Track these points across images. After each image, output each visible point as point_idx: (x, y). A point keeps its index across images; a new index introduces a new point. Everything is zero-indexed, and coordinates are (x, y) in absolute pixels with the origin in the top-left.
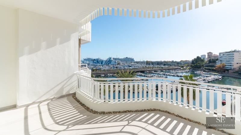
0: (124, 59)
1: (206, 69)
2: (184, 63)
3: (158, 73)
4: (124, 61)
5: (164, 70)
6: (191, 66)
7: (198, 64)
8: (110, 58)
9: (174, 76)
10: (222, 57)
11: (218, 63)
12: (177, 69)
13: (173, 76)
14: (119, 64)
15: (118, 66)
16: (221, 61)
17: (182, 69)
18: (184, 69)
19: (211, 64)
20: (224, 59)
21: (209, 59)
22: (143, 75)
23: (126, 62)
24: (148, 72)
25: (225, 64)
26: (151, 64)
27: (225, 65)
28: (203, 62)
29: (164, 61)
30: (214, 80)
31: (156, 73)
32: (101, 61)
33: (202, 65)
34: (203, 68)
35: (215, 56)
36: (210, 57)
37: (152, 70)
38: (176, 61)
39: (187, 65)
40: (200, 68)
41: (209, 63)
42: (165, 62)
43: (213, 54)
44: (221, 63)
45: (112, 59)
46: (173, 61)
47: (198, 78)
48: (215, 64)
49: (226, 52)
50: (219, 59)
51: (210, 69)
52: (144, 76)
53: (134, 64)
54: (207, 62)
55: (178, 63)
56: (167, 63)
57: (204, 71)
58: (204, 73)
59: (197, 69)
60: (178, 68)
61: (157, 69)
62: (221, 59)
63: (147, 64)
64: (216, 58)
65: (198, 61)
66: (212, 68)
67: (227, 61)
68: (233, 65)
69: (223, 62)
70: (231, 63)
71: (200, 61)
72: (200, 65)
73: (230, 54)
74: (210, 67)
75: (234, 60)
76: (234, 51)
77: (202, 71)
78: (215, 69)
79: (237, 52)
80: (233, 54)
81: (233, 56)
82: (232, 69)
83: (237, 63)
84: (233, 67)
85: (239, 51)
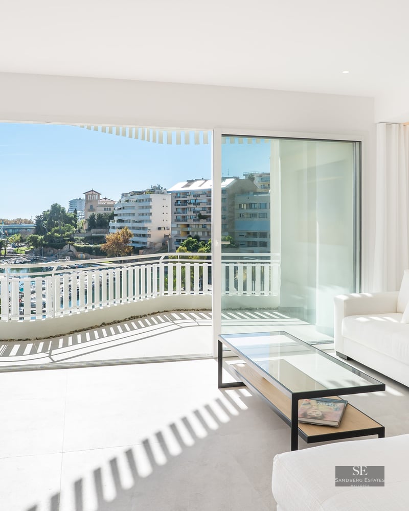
1: (78, 249)
2: (8, 229)
6: (34, 241)
7: (57, 231)
10: (124, 208)
11: (114, 228)
16: (120, 221)
19: (95, 230)
20: (129, 214)
21: (90, 214)
25: (130, 231)
27: (131, 236)
28: (72, 224)
33: (67, 236)
34: (72, 248)
35: (106, 205)
36: (91, 206)
39: (18, 238)
40: (61, 248)
43: (101, 197)
44: (121, 228)
48: (107, 232)
49: (135, 193)
50: (116, 215)
51: (90, 251)
54: (86, 227)
57: (74, 258)
58: (72, 263)
59: (52, 251)
62: (120, 215)
64: (110, 212)
65: (57, 220)
66: (96, 246)
67: (136, 222)
68: (149, 233)
69: (126, 225)
70: (144, 228)
71: (61, 221)
72: (61, 237)
73: (143, 200)
74: (91, 244)
75: (151, 218)
76: (152, 191)
77: (66, 257)
78: (104, 249)
79: (158, 193)
80: (150, 199)
81: (150, 207)
82: (148, 245)
83: (160, 229)
84: (149, 240)
85: (163, 192)
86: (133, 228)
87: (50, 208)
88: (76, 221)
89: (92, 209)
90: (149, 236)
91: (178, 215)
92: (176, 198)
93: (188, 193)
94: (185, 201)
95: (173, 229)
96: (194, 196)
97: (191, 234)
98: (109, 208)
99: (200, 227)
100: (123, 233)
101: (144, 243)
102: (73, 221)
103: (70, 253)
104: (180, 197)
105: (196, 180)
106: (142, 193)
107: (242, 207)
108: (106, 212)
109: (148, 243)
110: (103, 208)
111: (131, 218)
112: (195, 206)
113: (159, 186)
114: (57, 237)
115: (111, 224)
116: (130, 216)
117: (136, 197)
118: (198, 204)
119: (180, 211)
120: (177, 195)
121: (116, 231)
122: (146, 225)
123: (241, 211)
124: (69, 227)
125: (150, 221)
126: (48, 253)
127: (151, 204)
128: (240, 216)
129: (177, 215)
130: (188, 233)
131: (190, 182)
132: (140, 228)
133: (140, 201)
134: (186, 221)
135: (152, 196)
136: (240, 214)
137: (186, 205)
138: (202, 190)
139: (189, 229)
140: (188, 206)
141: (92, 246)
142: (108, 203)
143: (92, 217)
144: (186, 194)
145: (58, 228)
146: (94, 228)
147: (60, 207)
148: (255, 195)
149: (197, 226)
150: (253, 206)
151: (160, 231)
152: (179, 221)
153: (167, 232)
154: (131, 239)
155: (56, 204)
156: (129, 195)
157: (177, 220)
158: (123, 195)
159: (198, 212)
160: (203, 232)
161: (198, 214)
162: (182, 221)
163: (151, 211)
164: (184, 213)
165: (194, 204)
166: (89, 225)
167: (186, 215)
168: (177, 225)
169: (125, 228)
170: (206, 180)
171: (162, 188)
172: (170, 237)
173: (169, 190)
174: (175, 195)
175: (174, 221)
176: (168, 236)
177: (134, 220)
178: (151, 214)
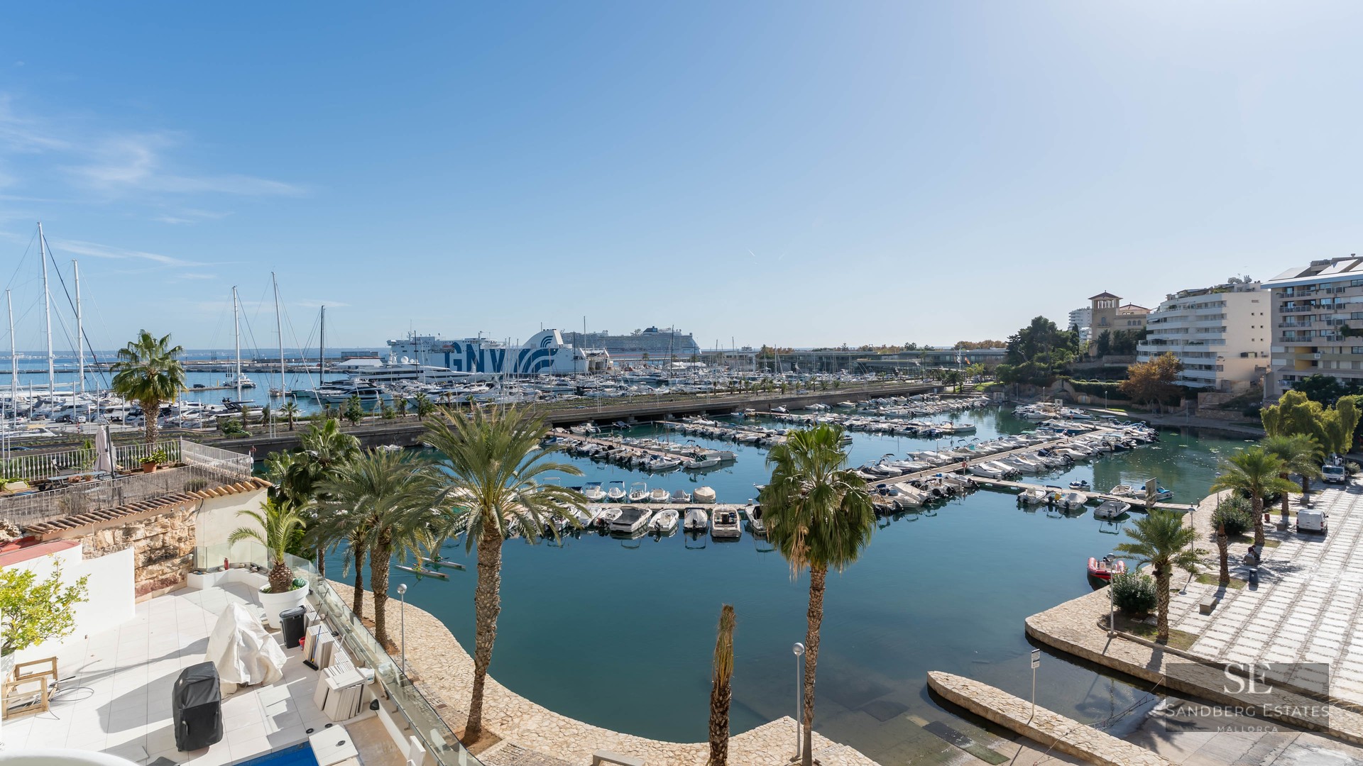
0: (634, 338)
1: (1078, 388)
2: (968, 355)
3: (805, 417)
4: (633, 350)
5: (846, 397)
6: (1005, 373)
7: (1042, 360)
8: (548, 337)
9: (891, 432)
10: (1165, 320)
11: (1146, 354)
12: (923, 391)
13: (884, 432)
14: (597, 369)
15: (591, 378)
16: (1158, 342)
17: (950, 389)
18: (962, 394)
19: (1110, 358)
20: (1178, 330)
21: (1101, 331)
22: (717, 431)
23: (645, 356)
24: (752, 411)
25: (1176, 360)
26: (788, 365)
27: (1180, 367)
28: (1068, 348)
29: (864, 349)
30: (1101, 453)
31: (795, 417)
32: (493, 352)
33: (1060, 366)
34: (1067, 386)
35: (1132, 316)
36: (1104, 319)
37: (780, 402)
38: (927, 349)
39: (980, 368)
40: (1048, 384)
41: (1099, 356)
42: (867, 352)
43: (1122, 304)
44: (1159, 354)
45: (560, 341)
46: (911, 347)
47: (1022, 439)
48: (1132, 361)
49: (1189, 293)
50: (1151, 332)
51: (1098, 391)
52: (721, 437)
53: (688, 368)
54: (1094, 352)
55: (935, 359)
56: (879, 357)
57: (1069, 402)
58: (1066, 411)
59: (1033, 390)
60: (931, 389)
61: (811, 393)
62: (1159, 331)
63: (761, 365)
64: (1138, 328)
65: (1041, 342)
66: (1110, 384)
67: (1192, 343)
68: (1218, 363)
69: (1171, 348)
70: (1208, 355)
71: (1049, 343)
72: (1048, 369)
73: (1206, 304)
74: (1101, 379)
75: (1224, 335)
76: (1230, 288)
77: (1056, 400)
78: (1124, 389)
79: (1240, 290)
80: (1222, 302)
82: (1217, 385)
83: (1244, 355)
84: (1219, 376)
85: (1251, 287)
86: (1186, 354)
87: (1030, 324)
88: (1076, 343)
89: (1104, 323)
90: (1221, 368)
91: (1290, 329)
92: (1282, 296)
93: (1314, 285)
94: (1307, 302)
95: (1274, 355)
96: (1329, 292)
98: (1137, 320)
99: (1344, 351)
100: (1163, 363)
101: (1208, 381)
102: (1069, 344)
103: (1065, 393)
104: (1292, 295)
105: (1336, 260)
106: (1204, 292)
108: (1131, 327)
109: (1218, 381)
110: (1126, 321)
111: (1181, 337)
112: (1331, 312)
114: (1043, 369)
115: (1140, 348)
116: (1177, 333)
117: (1192, 301)
118: (1341, 307)
119: (1294, 321)
120: (1286, 291)
121: (1147, 359)
122: (1212, 349)
124: (1063, 353)
125: (1222, 341)
126: (1028, 392)
127: (1225, 310)
129: (1285, 329)
131: (1319, 265)
132: (1200, 355)
133: (1199, 306)
134: (1310, 340)
135: (1225, 296)
137: (1310, 310)
138: (1352, 279)
139: (1316, 356)
140: (1315, 311)
141: (1103, 383)
142: (1136, 313)
143: (1105, 336)
144: (1308, 287)
145: (1045, 354)
146: (1109, 354)
147: (1046, 321)
149: (1337, 351)
151: (1244, 360)
152: (1290, 340)
153: (1263, 362)
154: (1179, 374)
155: (1040, 318)
157: (1286, 339)
158: (1168, 298)
159: (1340, 322)
161: (1339, 326)
162: (1299, 341)
163: (1225, 323)
164: (1303, 325)
165: (1329, 307)
166: (1099, 349)
167: (1309, 328)
168: (1287, 348)
169: (1168, 354)
171: (1248, 281)
172: (1269, 370)
173: (1267, 283)
174: (1280, 291)
175: (1278, 340)
176: (1265, 368)
177: (1188, 341)
178: (1224, 329)
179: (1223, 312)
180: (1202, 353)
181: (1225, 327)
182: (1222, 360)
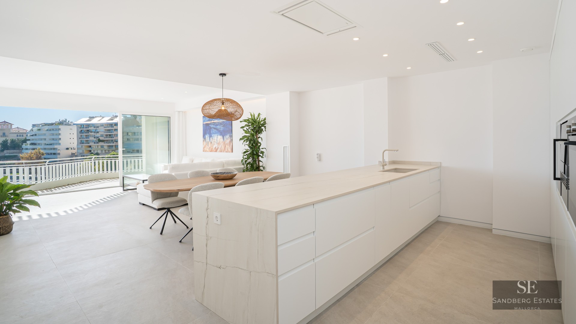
10: (36, 135)
11: (27, 149)
16: (33, 144)
19: (8, 151)
21: (3, 139)
25: (42, 151)
27: (43, 154)
35: (19, 133)
36: (4, 133)
41: (3, 151)
43: (13, 127)
44: (34, 149)
48: (21, 153)
49: (46, 124)
50: (29, 140)
62: (33, 140)
64: (22, 138)
67: (48, 145)
68: (58, 152)
69: (38, 147)
70: (54, 149)
73: (53, 129)
75: (60, 142)
76: (61, 123)
79: (66, 125)
80: (59, 129)
81: (59, 134)
83: (67, 149)
85: (69, 124)
86: (45, 149)
89: (4, 135)
90: (59, 154)
91: (83, 139)
92: (80, 128)
93: (90, 125)
94: (88, 130)
95: (78, 149)
96: (94, 128)
97: (92, 152)
98: (22, 134)
99: (100, 147)
100: (36, 152)
104: (83, 128)
105: (96, 117)
106: (52, 124)
107: (129, 134)
108: (19, 137)
110: (16, 135)
111: (43, 142)
112: (95, 134)
113: (66, 120)
115: (24, 146)
116: (41, 140)
117: (47, 128)
118: (98, 132)
119: (84, 137)
120: (81, 126)
121: (29, 151)
122: (56, 147)
123: (128, 137)
125: (60, 144)
127: (60, 132)
128: (128, 140)
129: (81, 139)
130: (90, 151)
131: (91, 118)
132: (51, 149)
133: (50, 130)
134: (89, 143)
135: (60, 127)
136: (128, 139)
137: (89, 133)
138: (100, 124)
139: (90, 149)
140: (90, 133)
142: (21, 131)
143: (5, 141)
144: (88, 125)
146: (8, 149)
148: (137, 127)
149: (97, 147)
150: (136, 134)
152: (83, 143)
153: (74, 151)
154: (43, 157)
156: (41, 126)
157: (82, 143)
158: (34, 126)
159: (97, 137)
160: (102, 151)
161: (97, 139)
162: (86, 144)
163: (60, 137)
164: (87, 138)
165: (95, 132)
166: (2, 147)
167: (89, 139)
168: (82, 146)
169: (37, 149)
170: (103, 117)
171: (69, 121)
173: (75, 123)
174: (80, 126)
175: (79, 143)
176: (75, 153)
177: (46, 144)
178: (60, 139)
179: (60, 133)
180: (51, 148)
181: (60, 138)
182: (59, 151)
